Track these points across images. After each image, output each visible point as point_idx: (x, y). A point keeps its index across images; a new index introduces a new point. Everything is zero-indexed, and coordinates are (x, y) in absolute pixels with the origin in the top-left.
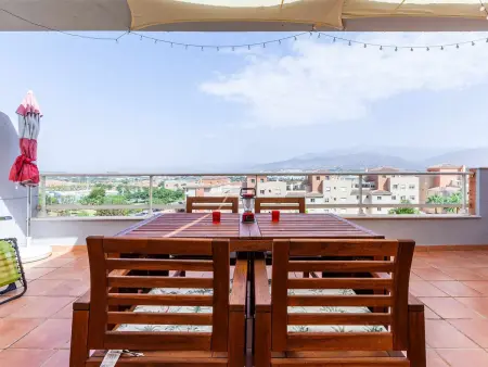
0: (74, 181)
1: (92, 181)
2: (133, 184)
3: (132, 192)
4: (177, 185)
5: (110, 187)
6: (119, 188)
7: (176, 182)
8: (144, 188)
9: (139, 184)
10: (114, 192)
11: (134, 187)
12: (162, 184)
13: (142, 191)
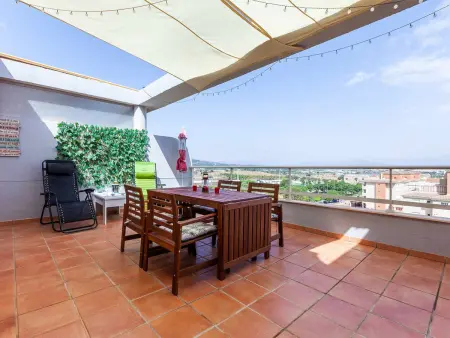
0: (272, 172)
1: (284, 173)
2: (315, 177)
3: (313, 183)
4: (356, 179)
5: (296, 178)
6: (303, 180)
7: (356, 176)
8: (324, 180)
9: (320, 177)
10: (299, 182)
11: (316, 180)
12: (342, 178)
13: (322, 183)
